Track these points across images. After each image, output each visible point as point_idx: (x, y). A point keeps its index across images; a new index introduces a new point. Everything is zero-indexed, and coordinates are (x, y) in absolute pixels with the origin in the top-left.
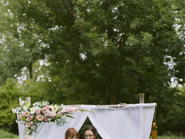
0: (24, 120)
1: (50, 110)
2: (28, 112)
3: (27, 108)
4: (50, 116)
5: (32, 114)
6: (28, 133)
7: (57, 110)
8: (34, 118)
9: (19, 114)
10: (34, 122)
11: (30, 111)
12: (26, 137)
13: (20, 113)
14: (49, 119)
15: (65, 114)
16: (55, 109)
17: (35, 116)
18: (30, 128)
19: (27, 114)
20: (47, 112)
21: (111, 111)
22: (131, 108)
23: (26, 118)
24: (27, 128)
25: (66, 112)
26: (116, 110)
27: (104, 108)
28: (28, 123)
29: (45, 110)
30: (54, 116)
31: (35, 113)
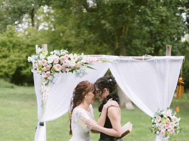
0: (40, 69)
1: (69, 59)
2: (46, 60)
3: (44, 57)
4: (68, 66)
5: (49, 63)
6: (44, 83)
7: (76, 60)
8: (51, 68)
9: (35, 63)
10: (51, 72)
11: (47, 60)
12: (42, 88)
13: (36, 61)
14: (67, 69)
15: (85, 64)
16: (74, 58)
17: (52, 65)
18: (46, 79)
19: (44, 62)
20: (66, 61)
21: (135, 63)
22: (156, 60)
23: (43, 67)
24: (43, 79)
25: (86, 62)
26: (140, 62)
27: (127, 60)
28: (44, 73)
29: (63, 59)
30: (73, 66)
31: (53, 62)
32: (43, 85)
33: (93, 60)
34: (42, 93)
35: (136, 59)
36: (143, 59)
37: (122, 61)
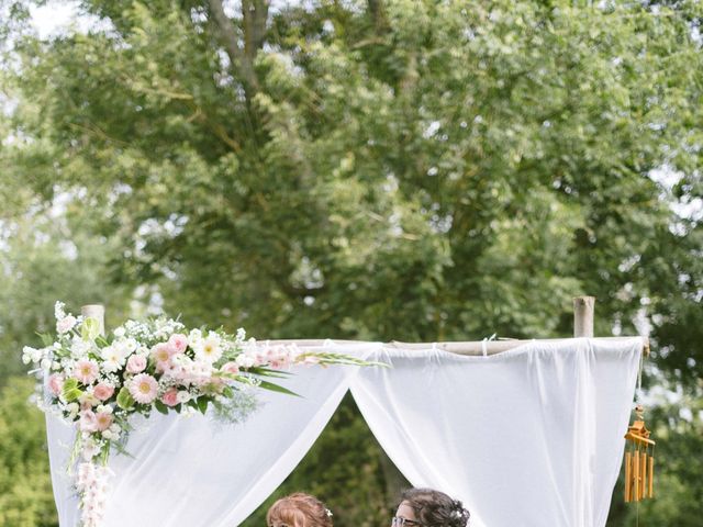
0: (72, 398)
2: (94, 361)
3: (88, 348)
4: (186, 383)
5: (107, 371)
6: (89, 455)
7: (217, 355)
8: (117, 390)
9: (52, 372)
10: (116, 409)
11: (99, 359)
12: (81, 473)
13: (57, 365)
14: (181, 393)
16: (208, 350)
17: (122, 380)
18: (98, 435)
19: (86, 370)
20: (175, 361)
21: (451, 369)
22: (537, 355)
23: (83, 387)
24: (85, 435)
25: (257, 365)
26: (475, 362)
27: (421, 356)
28: (89, 411)
29: (165, 356)
30: (204, 378)
31: (124, 367)
32: (83, 461)
33: (283, 354)
34: (80, 495)
35: (457, 352)
36: (485, 352)
37: (399, 362)
